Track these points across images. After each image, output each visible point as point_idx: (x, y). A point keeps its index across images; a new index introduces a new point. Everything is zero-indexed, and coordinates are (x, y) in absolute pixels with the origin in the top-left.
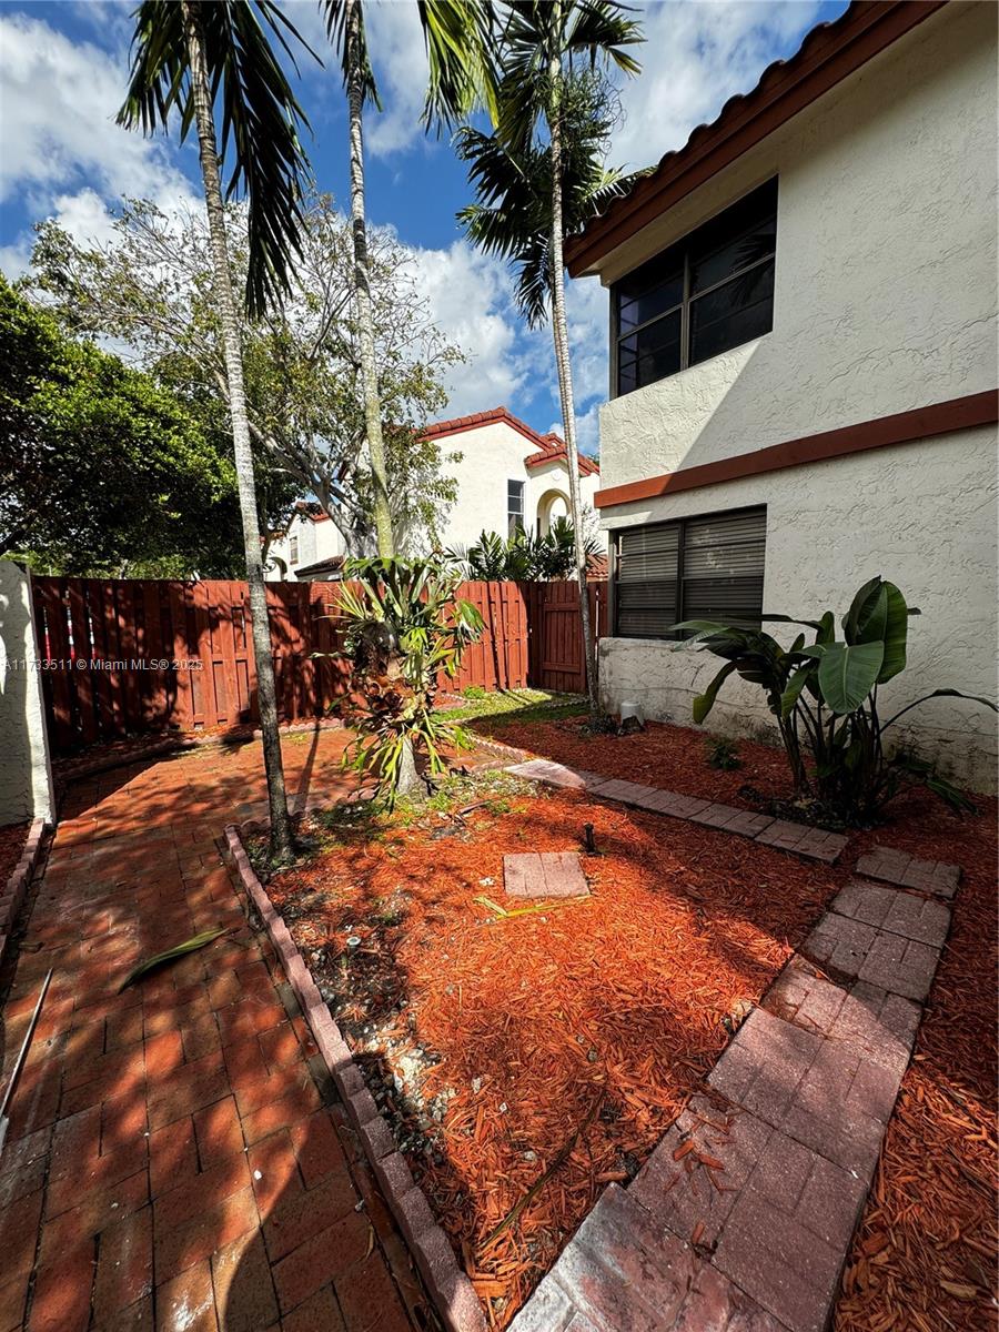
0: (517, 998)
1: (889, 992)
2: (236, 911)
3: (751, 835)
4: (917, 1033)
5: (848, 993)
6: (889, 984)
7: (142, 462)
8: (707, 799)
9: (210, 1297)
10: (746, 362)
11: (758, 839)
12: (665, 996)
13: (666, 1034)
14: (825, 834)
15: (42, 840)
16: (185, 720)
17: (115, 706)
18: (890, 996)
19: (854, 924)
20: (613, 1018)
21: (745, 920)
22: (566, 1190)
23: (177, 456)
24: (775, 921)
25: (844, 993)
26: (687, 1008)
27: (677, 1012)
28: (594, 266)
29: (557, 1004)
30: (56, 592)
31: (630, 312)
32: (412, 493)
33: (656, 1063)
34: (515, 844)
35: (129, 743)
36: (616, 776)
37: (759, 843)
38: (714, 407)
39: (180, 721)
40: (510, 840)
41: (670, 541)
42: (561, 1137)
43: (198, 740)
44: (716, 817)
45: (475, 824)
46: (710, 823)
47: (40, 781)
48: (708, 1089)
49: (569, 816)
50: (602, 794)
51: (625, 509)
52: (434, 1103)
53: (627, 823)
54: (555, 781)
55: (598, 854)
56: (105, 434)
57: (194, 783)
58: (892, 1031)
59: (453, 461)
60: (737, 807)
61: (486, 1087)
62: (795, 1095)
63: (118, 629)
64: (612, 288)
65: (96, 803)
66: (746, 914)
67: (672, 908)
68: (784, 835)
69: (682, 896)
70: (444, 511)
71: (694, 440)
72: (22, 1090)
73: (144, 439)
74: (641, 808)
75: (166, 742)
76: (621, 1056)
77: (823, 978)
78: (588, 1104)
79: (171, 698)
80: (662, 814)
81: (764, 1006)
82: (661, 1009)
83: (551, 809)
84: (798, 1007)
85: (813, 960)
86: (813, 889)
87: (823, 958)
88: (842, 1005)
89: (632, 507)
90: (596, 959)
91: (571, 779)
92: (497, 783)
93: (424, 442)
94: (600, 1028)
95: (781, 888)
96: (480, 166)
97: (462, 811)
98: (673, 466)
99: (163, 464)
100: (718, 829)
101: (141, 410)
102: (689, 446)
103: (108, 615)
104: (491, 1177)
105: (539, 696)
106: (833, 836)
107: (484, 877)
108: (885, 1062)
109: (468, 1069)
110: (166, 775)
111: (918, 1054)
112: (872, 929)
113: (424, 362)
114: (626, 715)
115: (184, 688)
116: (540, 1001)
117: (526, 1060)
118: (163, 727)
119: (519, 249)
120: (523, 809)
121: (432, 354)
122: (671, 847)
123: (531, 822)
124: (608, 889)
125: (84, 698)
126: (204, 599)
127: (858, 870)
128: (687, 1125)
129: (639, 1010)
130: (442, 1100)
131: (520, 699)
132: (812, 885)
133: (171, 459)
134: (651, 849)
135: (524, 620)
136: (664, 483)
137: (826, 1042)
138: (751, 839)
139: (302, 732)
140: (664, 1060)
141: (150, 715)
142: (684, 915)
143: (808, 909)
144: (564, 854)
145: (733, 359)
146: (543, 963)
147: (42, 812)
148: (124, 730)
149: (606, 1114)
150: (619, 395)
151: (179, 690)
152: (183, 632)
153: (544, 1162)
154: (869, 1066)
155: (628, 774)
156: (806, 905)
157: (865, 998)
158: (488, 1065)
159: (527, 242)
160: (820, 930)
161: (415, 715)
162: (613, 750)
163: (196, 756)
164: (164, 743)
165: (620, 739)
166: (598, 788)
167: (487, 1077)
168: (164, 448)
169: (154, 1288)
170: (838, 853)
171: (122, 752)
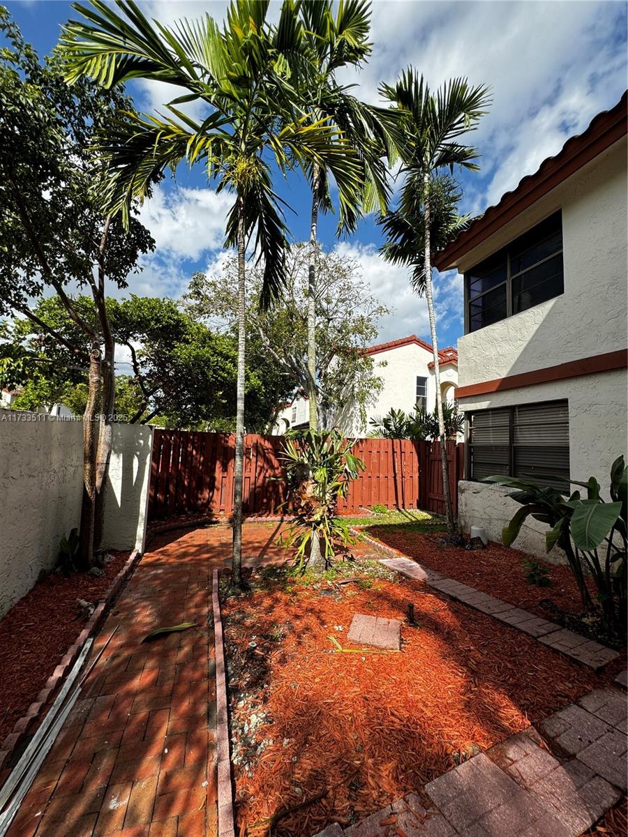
0: (328, 701)
1: (597, 775)
2: (205, 615)
3: (535, 635)
4: (606, 811)
5: (561, 765)
6: (599, 769)
7: (213, 377)
8: (513, 604)
9: (127, 799)
10: (547, 312)
11: (539, 639)
12: (421, 727)
13: (412, 751)
14: (600, 647)
15: (134, 561)
16: (216, 507)
17: (185, 496)
18: (597, 778)
19: (591, 718)
20: (382, 731)
21: (505, 694)
22: (310, 817)
23: (228, 373)
24: (527, 700)
25: (557, 763)
26: (433, 739)
27: (424, 739)
28: (454, 264)
29: (350, 711)
30: (168, 437)
31: (477, 285)
32: (357, 385)
33: (397, 766)
34: (367, 609)
35: (188, 517)
36: (452, 577)
37: (540, 642)
38: (529, 338)
39: (213, 507)
40: (363, 606)
41: (504, 420)
42: (321, 788)
43: (219, 519)
44: (514, 617)
45: (346, 591)
46: (506, 621)
47: (141, 531)
48: (423, 792)
49: (407, 598)
50: (436, 587)
51: (473, 399)
52: (260, 745)
53: (444, 610)
54: (408, 573)
55: (415, 626)
56: (199, 365)
57: (209, 543)
58: (585, 802)
59: (382, 366)
60: (535, 614)
61: (290, 745)
62: (482, 817)
63: (193, 456)
64: (465, 274)
65: (163, 547)
66: (506, 689)
67: (452, 672)
68: (564, 641)
69: (463, 666)
70: (376, 395)
71: (516, 358)
72: (90, 678)
73: (215, 366)
74: (459, 601)
75: (204, 518)
76: (377, 754)
77: (544, 748)
78: (345, 776)
79: (211, 494)
80: (473, 608)
81: (487, 753)
82: (415, 734)
83: (397, 591)
84: (514, 762)
85: (544, 734)
86: (570, 686)
87: (552, 734)
88: (551, 771)
89: (479, 398)
90: (386, 692)
91: (418, 572)
92: (370, 568)
93: (365, 357)
94: (371, 734)
95: (544, 678)
96: (388, 226)
97: (340, 582)
98: (504, 374)
99: (221, 377)
100: (511, 626)
101: (215, 353)
102: (513, 362)
103: (189, 449)
104: (273, 794)
105: (423, 515)
106: (607, 650)
107: (338, 624)
108: (567, 821)
109: (285, 732)
110: (198, 536)
111: (601, 826)
112: (606, 725)
113: (365, 315)
114: (473, 536)
115: (218, 490)
116: (341, 707)
117: (319, 738)
118: (205, 510)
119: (412, 260)
120: (379, 587)
121: (370, 311)
122: (470, 631)
123: (381, 596)
124: (413, 650)
125: (172, 490)
126: (233, 443)
127: (616, 680)
128: (398, 808)
129: (400, 730)
130: (264, 744)
131: (409, 516)
132: (572, 682)
133: (226, 375)
134: (454, 630)
135: (416, 465)
136: (498, 384)
137: (525, 792)
138: (536, 638)
139: (273, 521)
140: (403, 766)
141: (200, 502)
142: (460, 679)
143: (559, 698)
144: (393, 621)
145: (539, 310)
146: (352, 685)
147: (139, 547)
148: (186, 509)
149: (354, 785)
150: (470, 332)
151: (215, 490)
152: (221, 459)
153: (305, 798)
154: (550, 818)
155: (461, 577)
156: (559, 695)
157: (573, 772)
158: (297, 734)
159: (416, 256)
160: (560, 714)
161: (321, 519)
162: (458, 559)
163: (215, 529)
164: (203, 519)
165: (466, 551)
166: (435, 583)
167: (293, 740)
168: (223, 370)
169: (108, 785)
170: (603, 663)
171: (183, 521)
